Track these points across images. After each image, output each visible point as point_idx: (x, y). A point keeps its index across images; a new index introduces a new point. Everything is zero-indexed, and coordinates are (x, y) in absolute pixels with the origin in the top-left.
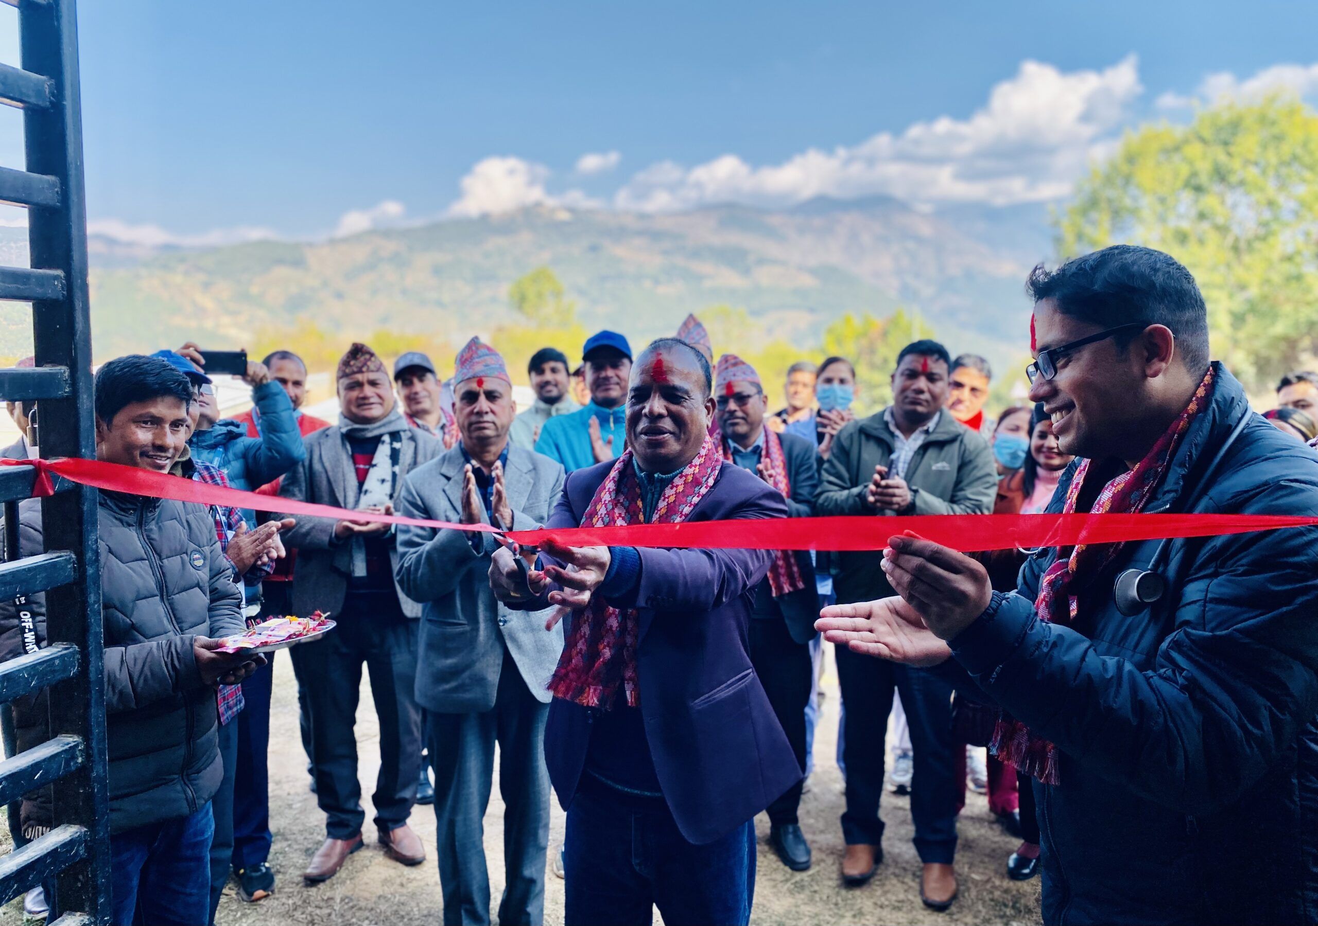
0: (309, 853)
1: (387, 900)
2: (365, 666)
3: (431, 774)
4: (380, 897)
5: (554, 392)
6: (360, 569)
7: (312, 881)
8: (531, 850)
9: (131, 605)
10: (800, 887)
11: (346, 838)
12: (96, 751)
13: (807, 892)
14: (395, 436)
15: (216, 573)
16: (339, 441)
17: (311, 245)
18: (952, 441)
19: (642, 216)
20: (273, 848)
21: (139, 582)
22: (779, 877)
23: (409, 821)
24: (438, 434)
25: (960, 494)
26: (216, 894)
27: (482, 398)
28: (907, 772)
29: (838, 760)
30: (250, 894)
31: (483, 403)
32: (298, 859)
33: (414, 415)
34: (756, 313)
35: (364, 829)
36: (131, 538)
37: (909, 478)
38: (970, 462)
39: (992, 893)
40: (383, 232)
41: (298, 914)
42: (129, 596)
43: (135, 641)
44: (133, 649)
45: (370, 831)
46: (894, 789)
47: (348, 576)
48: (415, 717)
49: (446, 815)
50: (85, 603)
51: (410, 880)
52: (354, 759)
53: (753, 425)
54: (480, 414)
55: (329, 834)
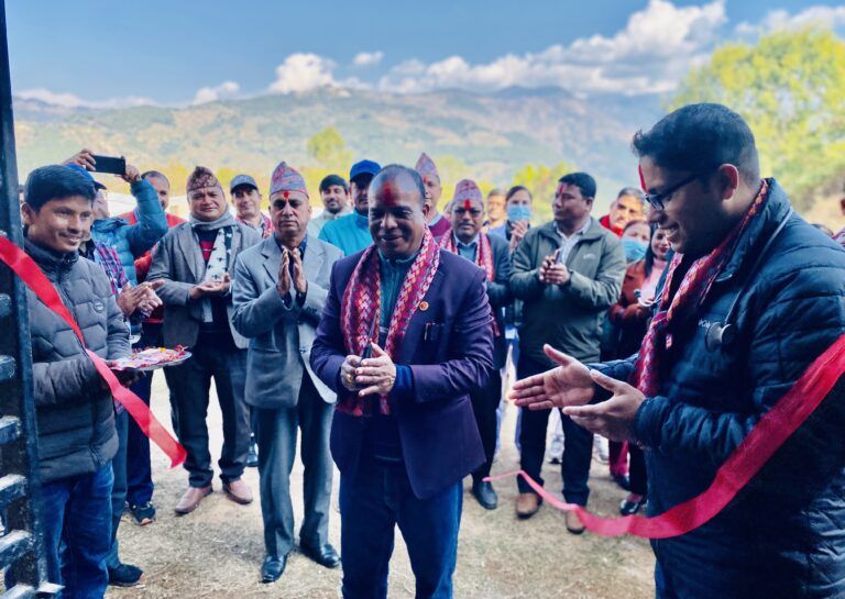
0: (178, 496)
1: (229, 525)
2: (213, 379)
3: (256, 447)
4: (224, 524)
5: (336, 206)
6: (208, 318)
7: (180, 513)
8: (320, 496)
9: (52, 335)
10: (491, 519)
11: (202, 487)
12: (29, 428)
13: (495, 522)
14: (228, 229)
15: (112, 316)
16: (190, 233)
17: (176, 110)
18: (598, 239)
19: (397, 96)
20: (155, 493)
23: (242, 477)
24: (260, 231)
25: (602, 274)
26: (116, 520)
27: (288, 204)
28: (559, 450)
29: (516, 441)
30: (140, 521)
31: (288, 209)
32: (171, 499)
33: (244, 217)
35: (213, 481)
37: (568, 264)
38: (608, 253)
40: (225, 102)
41: (171, 533)
42: (51, 329)
43: (57, 360)
44: (54, 364)
45: (217, 483)
46: (550, 460)
47: (201, 322)
48: (246, 411)
49: (266, 472)
51: (243, 514)
52: (206, 438)
54: (287, 216)
55: (191, 484)
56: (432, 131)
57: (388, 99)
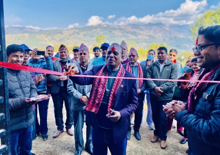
0: (54, 132)
1: (67, 141)
2: (64, 101)
4: (65, 141)
6: (62, 85)
7: (54, 137)
9: (14, 90)
11: (60, 130)
12: (7, 116)
13: (140, 144)
14: (69, 61)
15: (31, 85)
16: (59, 62)
17: (64, 30)
20: (48, 131)
21: (16, 86)
22: (135, 141)
23: (71, 128)
27: (83, 54)
30: (44, 139)
31: (83, 55)
32: (52, 133)
33: (75, 58)
34: (138, 43)
36: (15, 78)
38: (173, 69)
39: (173, 146)
40: (75, 28)
41: (51, 143)
42: (14, 89)
44: (14, 99)
47: (60, 86)
49: (76, 128)
50: (4, 89)
51: (71, 138)
52: (62, 117)
53: (135, 61)
54: (82, 57)
55: (58, 129)
56: (128, 35)
57: (116, 27)
